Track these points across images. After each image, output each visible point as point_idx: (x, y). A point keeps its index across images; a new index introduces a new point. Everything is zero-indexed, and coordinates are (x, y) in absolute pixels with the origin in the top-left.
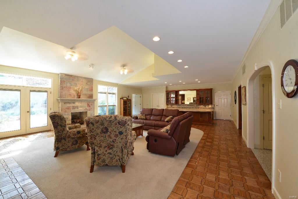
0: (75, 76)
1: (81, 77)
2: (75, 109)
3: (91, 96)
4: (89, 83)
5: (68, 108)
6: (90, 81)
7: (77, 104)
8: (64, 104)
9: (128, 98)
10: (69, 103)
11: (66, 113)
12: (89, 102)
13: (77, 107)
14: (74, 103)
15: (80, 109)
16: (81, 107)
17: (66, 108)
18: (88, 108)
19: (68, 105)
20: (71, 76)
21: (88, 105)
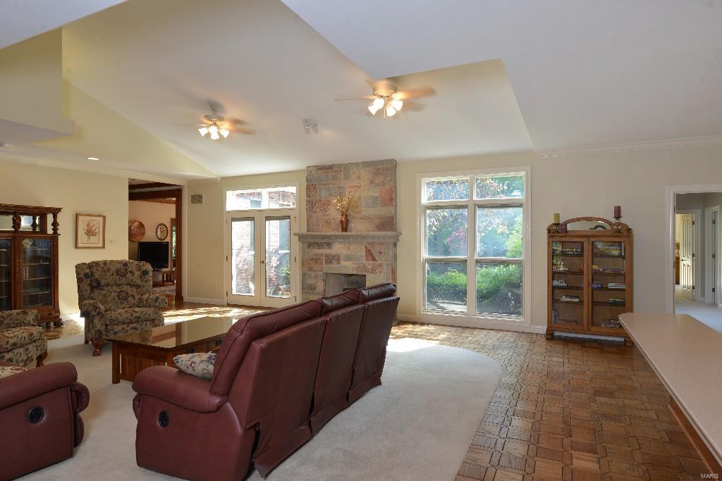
0: (340, 165)
1: (357, 164)
2: (331, 262)
3: (389, 223)
4: (379, 179)
5: (316, 260)
6: (385, 170)
7: (338, 248)
8: (308, 247)
9: (613, 220)
10: (319, 245)
11: (312, 274)
12: (373, 244)
13: (337, 258)
14: (329, 245)
15: (343, 263)
16: (348, 258)
17: (312, 259)
18: (369, 264)
19: (316, 251)
20: (331, 167)
21: (370, 256)
